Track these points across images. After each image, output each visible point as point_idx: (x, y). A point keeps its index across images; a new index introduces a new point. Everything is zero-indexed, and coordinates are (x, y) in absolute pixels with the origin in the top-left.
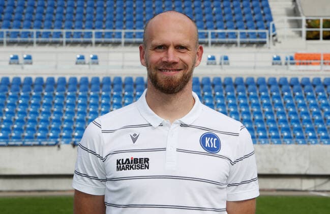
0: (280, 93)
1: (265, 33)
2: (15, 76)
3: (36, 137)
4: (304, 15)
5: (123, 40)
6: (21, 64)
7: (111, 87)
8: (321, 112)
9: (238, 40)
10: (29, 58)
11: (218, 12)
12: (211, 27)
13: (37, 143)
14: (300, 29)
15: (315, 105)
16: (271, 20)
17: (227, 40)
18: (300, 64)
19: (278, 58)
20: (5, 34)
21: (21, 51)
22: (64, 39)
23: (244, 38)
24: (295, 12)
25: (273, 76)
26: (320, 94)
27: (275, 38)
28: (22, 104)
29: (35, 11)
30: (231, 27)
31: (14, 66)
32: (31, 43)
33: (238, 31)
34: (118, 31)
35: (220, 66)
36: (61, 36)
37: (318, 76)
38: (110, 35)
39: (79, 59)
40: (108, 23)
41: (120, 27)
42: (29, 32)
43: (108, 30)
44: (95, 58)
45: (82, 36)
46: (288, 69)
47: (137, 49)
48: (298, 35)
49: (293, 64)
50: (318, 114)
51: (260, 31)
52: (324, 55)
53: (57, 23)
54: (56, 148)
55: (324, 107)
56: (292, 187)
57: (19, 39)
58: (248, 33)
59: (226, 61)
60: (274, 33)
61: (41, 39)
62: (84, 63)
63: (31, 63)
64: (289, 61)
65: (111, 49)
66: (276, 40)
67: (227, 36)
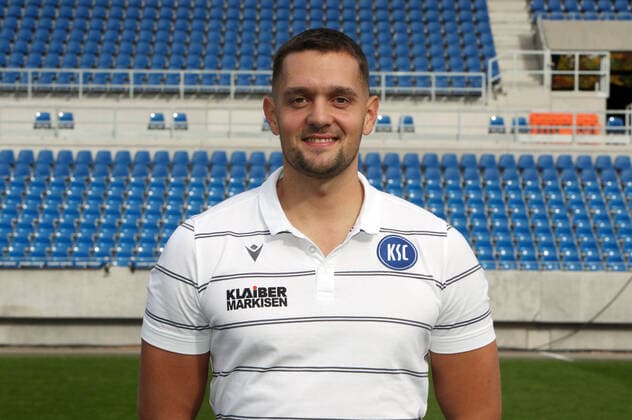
0: (501, 181)
1: (480, 78)
2: (43, 148)
3: (72, 252)
4: (548, 47)
5: (233, 88)
6: (54, 128)
7: (206, 169)
8: (568, 215)
9: (433, 90)
10: (68, 117)
11: (402, 42)
12: (388, 67)
13: (70, 264)
14: (540, 72)
15: (559, 203)
16: (492, 54)
17: (414, 89)
18: (539, 131)
19: (500, 122)
20: (30, 77)
21: (55, 106)
22: (131, 86)
23: (443, 86)
24: (535, 42)
25: (489, 153)
26: (569, 183)
27: (497, 87)
28: (51, 197)
29: (86, 37)
30: (423, 67)
31: (43, 131)
32: (74, 93)
33: (433, 75)
34: (224, 72)
35: (397, 134)
36: (127, 80)
37: (567, 154)
38: (211, 79)
39: (153, 119)
40: (208, 58)
41: (231, 66)
42: (72, 74)
43: (207, 72)
44: (182, 118)
45: (163, 81)
46: (515, 140)
47: (260, 103)
48: (537, 83)
49: (523, 131)
50: (563, 218)
51: (472, 74)
52: (580, 116)
53: (121, 57)
54: (102, 272)
55: (574, 207)
56: (512, 344)
57: (54, 85)
58: (452, 77)
59: (409, 126)
60: (496, 78)
61: (91, 86)
62: (163, 128)
63: (72, 127)
64: (517, 127)
65: (212, 103)
66: (500, 91)
67: (414, 84)
